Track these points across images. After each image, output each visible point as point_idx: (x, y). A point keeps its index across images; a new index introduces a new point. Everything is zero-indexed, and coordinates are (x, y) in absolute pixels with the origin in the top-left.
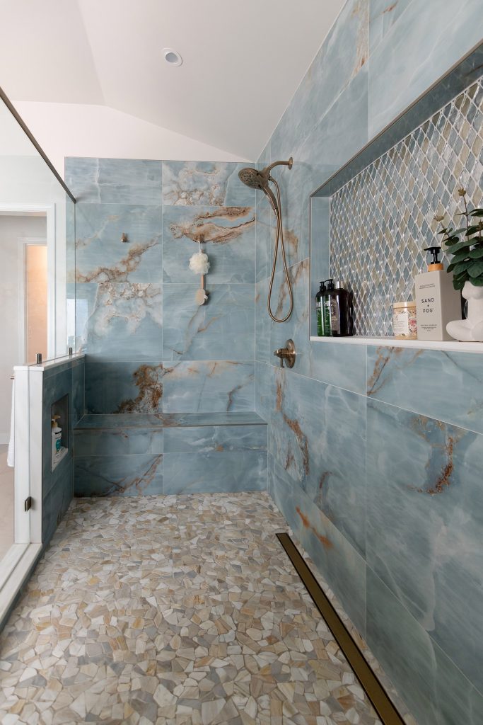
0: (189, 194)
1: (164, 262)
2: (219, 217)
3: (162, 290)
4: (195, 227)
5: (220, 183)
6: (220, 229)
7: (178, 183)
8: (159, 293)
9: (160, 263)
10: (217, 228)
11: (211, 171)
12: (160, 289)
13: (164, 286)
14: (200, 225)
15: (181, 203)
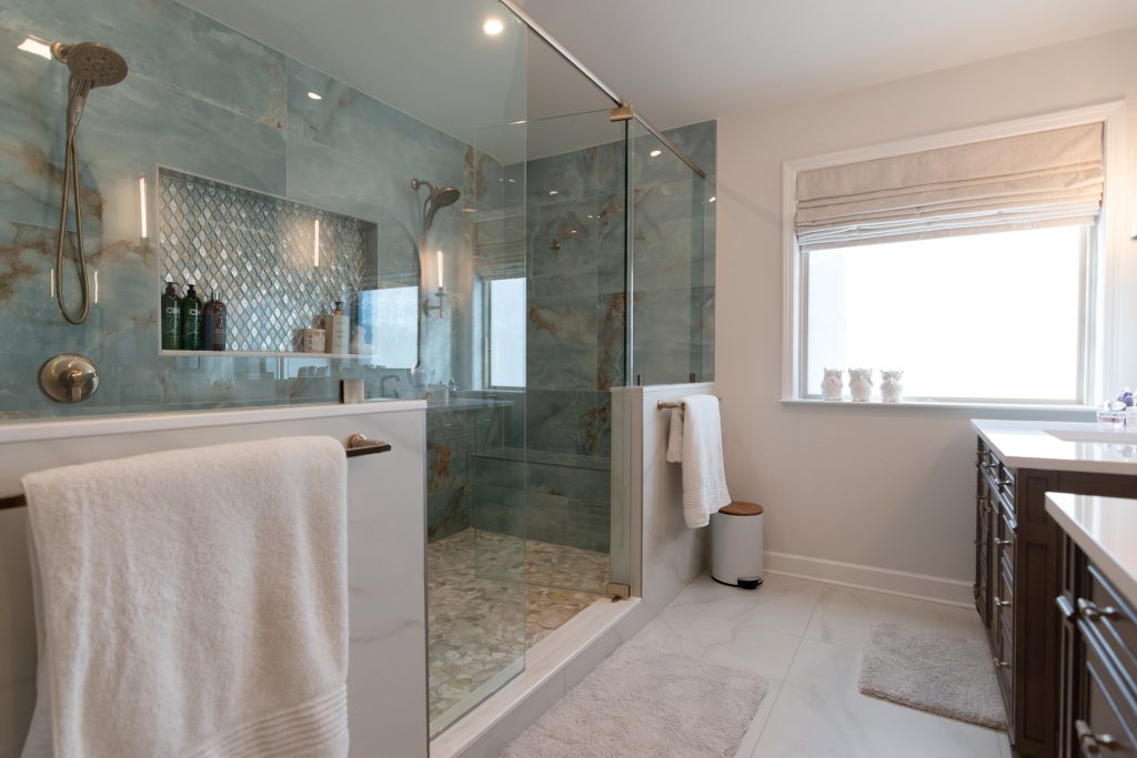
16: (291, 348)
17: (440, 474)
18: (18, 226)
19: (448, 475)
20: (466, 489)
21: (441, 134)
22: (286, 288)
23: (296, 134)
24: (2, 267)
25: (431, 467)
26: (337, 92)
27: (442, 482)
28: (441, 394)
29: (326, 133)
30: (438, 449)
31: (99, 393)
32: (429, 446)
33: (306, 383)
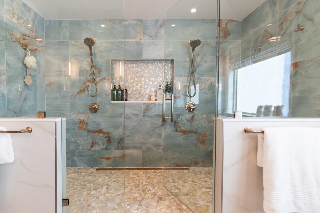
0: (19, 18)
1: (6, 54)
2: (32, 39)
3: (5, 71)
4: (22, 40)
5: (32, 21)
6: (33, 45)
7: (13, 7)
8: (3, 74)
9: (4, 54)
10: (31, 44)
11: (29, 11)
12: (4, 71)
13: (6, 69)
14: (24, 39)
15: (14, 20)
16: (147, 99)
17: (201, 143)
18: (87, 78)
19: (205, 144)
21: (203, 20)
22: (146, 83)
23: (146, 40)
24: (84, 86)
25: (197, 140)
26: (159, 23)
27: (202, 146)
28: (202, 115)
29: (155, 36)
30: (200, 134)
31: (99, 111)
32: (196, 133)
33: (148, 109)
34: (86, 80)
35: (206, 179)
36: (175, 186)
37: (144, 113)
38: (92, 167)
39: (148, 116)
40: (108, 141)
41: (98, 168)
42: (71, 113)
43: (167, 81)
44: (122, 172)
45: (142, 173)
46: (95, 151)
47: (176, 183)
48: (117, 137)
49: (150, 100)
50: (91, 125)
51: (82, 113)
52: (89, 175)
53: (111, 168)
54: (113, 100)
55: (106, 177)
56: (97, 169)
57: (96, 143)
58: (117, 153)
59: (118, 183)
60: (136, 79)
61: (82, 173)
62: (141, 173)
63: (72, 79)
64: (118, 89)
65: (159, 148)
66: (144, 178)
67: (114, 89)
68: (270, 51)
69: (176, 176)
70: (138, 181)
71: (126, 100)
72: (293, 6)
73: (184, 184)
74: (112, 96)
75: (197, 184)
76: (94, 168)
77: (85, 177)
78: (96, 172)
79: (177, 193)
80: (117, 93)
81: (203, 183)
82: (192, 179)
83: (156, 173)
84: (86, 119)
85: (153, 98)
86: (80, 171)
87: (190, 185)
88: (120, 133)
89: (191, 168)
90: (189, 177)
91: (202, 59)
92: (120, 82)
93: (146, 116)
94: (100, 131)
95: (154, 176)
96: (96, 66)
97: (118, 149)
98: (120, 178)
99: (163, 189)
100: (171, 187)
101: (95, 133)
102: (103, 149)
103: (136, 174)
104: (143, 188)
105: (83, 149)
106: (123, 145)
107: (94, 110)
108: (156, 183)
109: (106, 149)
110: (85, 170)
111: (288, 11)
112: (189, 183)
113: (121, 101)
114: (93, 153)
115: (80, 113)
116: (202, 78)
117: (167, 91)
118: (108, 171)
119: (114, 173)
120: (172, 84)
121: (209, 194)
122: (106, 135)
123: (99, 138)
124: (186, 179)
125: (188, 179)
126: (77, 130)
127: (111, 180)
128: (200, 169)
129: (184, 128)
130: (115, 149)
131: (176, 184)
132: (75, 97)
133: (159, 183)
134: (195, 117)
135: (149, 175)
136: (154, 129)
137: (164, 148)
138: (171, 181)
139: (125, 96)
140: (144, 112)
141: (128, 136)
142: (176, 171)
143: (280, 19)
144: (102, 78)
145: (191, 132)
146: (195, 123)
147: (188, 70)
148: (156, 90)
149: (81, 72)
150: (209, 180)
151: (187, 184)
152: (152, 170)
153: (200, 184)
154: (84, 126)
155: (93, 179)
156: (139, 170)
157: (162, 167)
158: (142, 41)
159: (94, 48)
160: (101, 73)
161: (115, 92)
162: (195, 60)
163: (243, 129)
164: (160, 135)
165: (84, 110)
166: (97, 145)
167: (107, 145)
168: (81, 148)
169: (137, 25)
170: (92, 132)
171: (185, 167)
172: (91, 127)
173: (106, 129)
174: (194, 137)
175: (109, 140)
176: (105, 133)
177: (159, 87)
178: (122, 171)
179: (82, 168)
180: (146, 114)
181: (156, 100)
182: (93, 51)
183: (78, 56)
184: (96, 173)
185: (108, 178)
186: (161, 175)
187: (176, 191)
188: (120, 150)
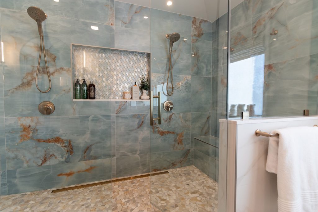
16: (120, 97)
17: (178, 143)
18: (33, 66)
19: (182, 144)
20: (191, 150)
21: (180, 15)
22: (118, 78)
23: (118, 26)
24: (29, 78)
25: (174, 140)
26: (134, 9)
27: (179, 147)
28: (179, 114)
29: (129, 24)
30: (177, 135)
31: (55, 112)
32: (173, 133)
33: (122, 109)
34: (33, 69)
35: (188, 182)
36: (159, 197)
37: (116, 114)
38: (44, 189)
39: (122, 117)
40: (69, 152)
41: (56, 189)
42: (6, 116)
43: (143, 77)
44: (91, 190)
45: (117, 186)
46: (49, 167)
47: (160, 192)
48: (82, 145)
49: (124, 98)
50: (42, 132)
51: (27, 116)
52: (41, 203)
53: (74, 186)
54: (75, 97)
55: (69, 201)
56: (53, 192)
57: (51, 156)
58: (83, 165)
59: (88, 207)
60: (106, 72)
61: (28, 201)
62: (115, 186)
63: (6, 66)
64: (82, 84)
65: (136, 153)
66: (121, 193)
67: (76, 84)
68: (243, 53)
69: (157, 183)
70: (114, 200)
71: (94, 98)
72: (267, 11)
73: (168, 193)
74: (74, 93)
75: (181, 189)
76: (49, 190)
77: (34, 208)
78: (52, 196)
79: (165, 206)
80: (81, 89)
81: (187, 187)
82: (174, 185)
83: (134, 183)
84: (33, 125)
85: (128, 96)
86: (25, 198)
87: (175, 192)
88: (86, 140)
89: (170, 171)
90: (171, 182)
91: (178, 57)
92: (84, 75)
93: (120, 117)
94: (57, 140)
95: (132, 187)
96: (47, 50)
97: (85, 160)
98: (89, 199)
99: (148, 205)
100: (156, 199)
101: (49, 142)
102: (63, 162)
103: (110, 189)
104: (124, 209)
105: (29, 167)
106: (91, 154)
107: (46, 111)
108: (138, 198)
109: (67, 161)
110: (34, 196)
111: (261, 16)
112: (173, 190)
113: (87, 99)
114: (47, 170)
115: (23, 115)
116: (179, 76)
117: (144, 88)
118: (71, 191)
119: (79, 193)
120: (148, 80)
121: (197, 200)
122: (66, 144)
123: (55, 148)
124: (168, 186)
125: (171, 185)
126: (18, 140)
127: (76, 205)
128: (179, 170)
129: (162, 129)
130: (79, 161)
131: (160, 194)
132: (13, 92)
133: (141, 196)
134: (173, 116)
135: (126, 187)
136: (129, 132)
137: (140, 153)
138: (154, 191)
139: (92, 94)
140: (117, 112)
141: (97, 143)
142: (155, 176)
143: (253, 23)
144: (58, 67)
145: (169, 132)
146: (173, 123)
147: (166, 66)
148: (130, 86)
149: (24, 58)
150: (191, 183)
151: (171, 192)
152: (129, 180)
153: (184, 189)
154: (31, 133)
155: (49, 208)
156: (113, 183)
157: (139, 174)
158: (114, 27)
159: (45, 25)
160: (56, 61)
161: (79, 88)
162: (173, 56)
163: (253, 132)
164: (136, 139)
165: (30, 111)
166: (53, 158)
167: (68, 156)
168: (25, 165)
169: (106, 5)
170: (44, 141)
171: (163, 170)
172: (42, 134)
173: (65, 136)
174: (171, 137)
175: (70, 149)
176: (65, 141)
177: (134, 84)
178: (90, 187)
179: (29, 193)
180: (119, 115)
181: (131, 98)
182: (43, 30)
183: (17, 33)
184: (52, 198)
185: (72, 203)
186: (140, 185)
187: (163, 205)
188: (86, 161)
